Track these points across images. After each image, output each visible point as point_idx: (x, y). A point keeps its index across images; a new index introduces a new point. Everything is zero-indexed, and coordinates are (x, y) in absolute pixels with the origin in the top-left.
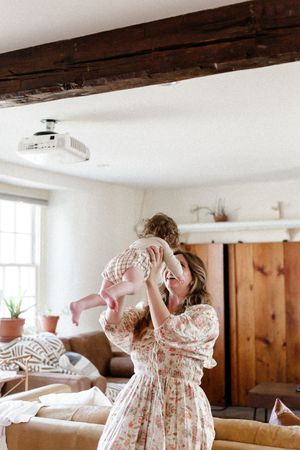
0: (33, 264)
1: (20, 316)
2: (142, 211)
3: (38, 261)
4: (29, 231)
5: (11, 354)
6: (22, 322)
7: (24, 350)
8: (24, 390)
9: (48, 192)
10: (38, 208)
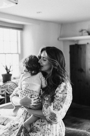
0: (18, 53)
1: (10, 73)
2: (61, 32)
3: (20, 52)
4: (16, 41)
5: (4, 88)
6: (11, 75)
7: (9, 86)
8: (5, 103)
9: (23, 25)
10: (19, 31)
